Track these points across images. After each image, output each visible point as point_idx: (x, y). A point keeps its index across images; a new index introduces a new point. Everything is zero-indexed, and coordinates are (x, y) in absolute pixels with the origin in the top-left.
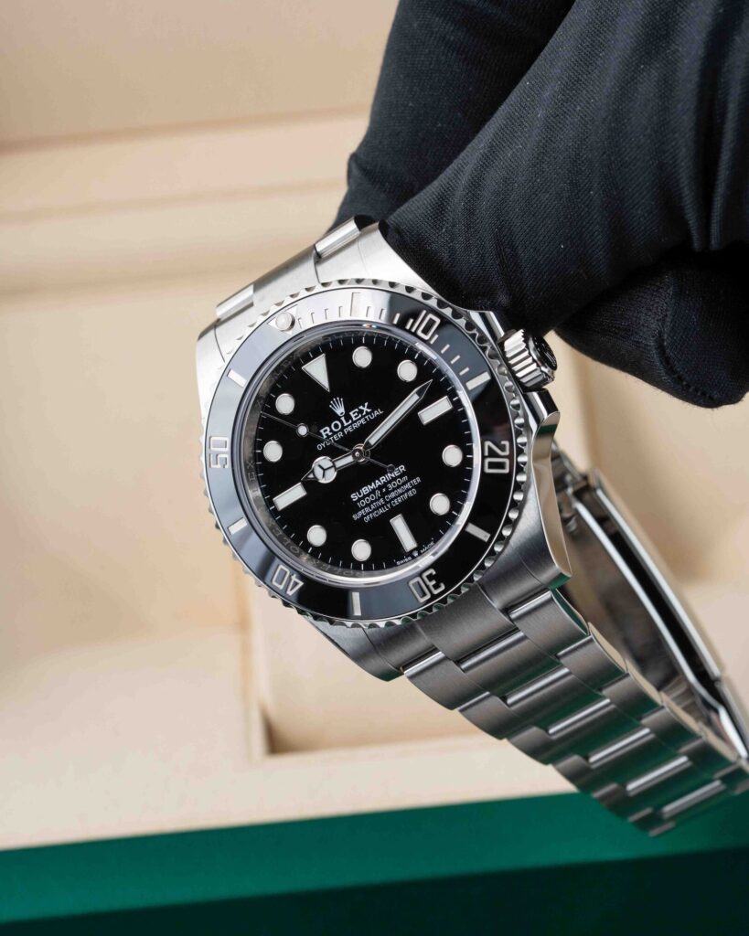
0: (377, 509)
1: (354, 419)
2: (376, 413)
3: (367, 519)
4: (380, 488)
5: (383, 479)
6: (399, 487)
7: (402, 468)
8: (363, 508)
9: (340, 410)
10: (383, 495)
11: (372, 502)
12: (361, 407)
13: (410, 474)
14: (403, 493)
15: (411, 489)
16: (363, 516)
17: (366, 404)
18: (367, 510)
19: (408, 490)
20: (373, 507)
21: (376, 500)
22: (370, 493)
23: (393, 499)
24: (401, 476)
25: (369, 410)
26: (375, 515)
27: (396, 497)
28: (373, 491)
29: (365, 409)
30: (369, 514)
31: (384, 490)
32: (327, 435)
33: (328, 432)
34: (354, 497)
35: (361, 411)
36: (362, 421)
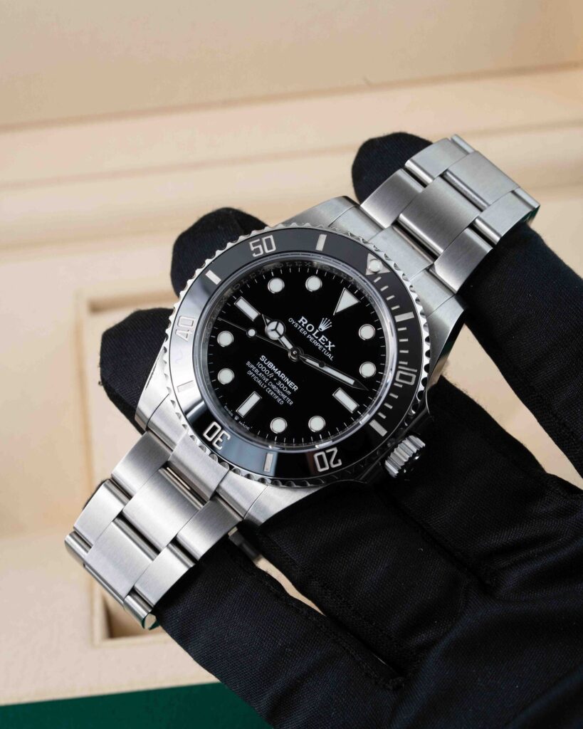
0: (260, 378)
1: (320, 340)
2: (329, 356)
3: (250, 373)
4: (276, 376)
5: (283, 376)
6: (281, 390)
7: (295, 388)
8: (257, 367)
9: (323, 327)
10: (271, 380)
11: (263, 373)
12: (330, 343)
13: (294, 395)
14: (278, 395)
15: (283, 399)
16: (251, 369)
17: (333, 346)
18: (257, 371)
19: (281, 397)
20: (260, 375)
21: (265, 375)
22: (270, 369)
23: (271, 388)
24: (289, 389)
25: (330, 349)
26: (255, 378)
27: (273, 390)
28: (272, 371)
29: (330, 346)
30: (254, 373)
31: (275, 379)
32: (301, 323)
33: (304, 323)
34: (263, 358)
35: (327, 343)
36: (320, 347)
